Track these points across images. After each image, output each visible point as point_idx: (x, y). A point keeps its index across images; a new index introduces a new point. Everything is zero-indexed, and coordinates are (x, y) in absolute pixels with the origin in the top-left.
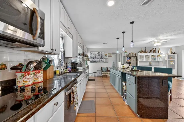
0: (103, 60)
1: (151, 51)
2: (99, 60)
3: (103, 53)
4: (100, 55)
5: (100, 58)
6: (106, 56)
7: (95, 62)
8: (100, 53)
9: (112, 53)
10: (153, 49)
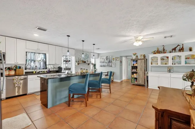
0: (110, 64)
1: (174, 49)
2: (107, 64)
3: (111, 57)
4: (108, 60)
5: (108, 63)
6: (114, 61)
7: (104, 66)
8: (108, 58)
9: (119, 57)
10: (179, 45)
